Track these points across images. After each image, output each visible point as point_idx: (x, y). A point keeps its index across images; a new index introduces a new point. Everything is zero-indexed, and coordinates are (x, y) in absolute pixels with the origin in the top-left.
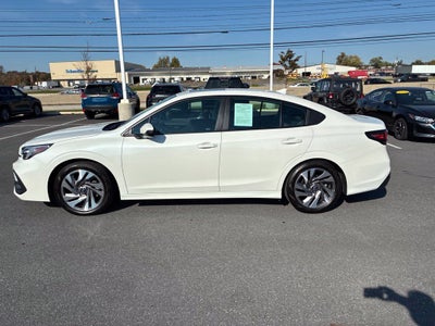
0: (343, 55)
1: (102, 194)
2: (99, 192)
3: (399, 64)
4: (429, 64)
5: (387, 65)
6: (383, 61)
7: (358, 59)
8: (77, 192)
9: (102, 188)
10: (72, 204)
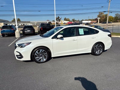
0: (65, 18)
1: (47, 56)
2: (46, 56)
3: (79, 20)
4: (85, 20)
5: (76, 21)
6: (75, 20)
7: (69, 19)
8: (39, 56)
9: (47, 54)
10: (38, 60)
